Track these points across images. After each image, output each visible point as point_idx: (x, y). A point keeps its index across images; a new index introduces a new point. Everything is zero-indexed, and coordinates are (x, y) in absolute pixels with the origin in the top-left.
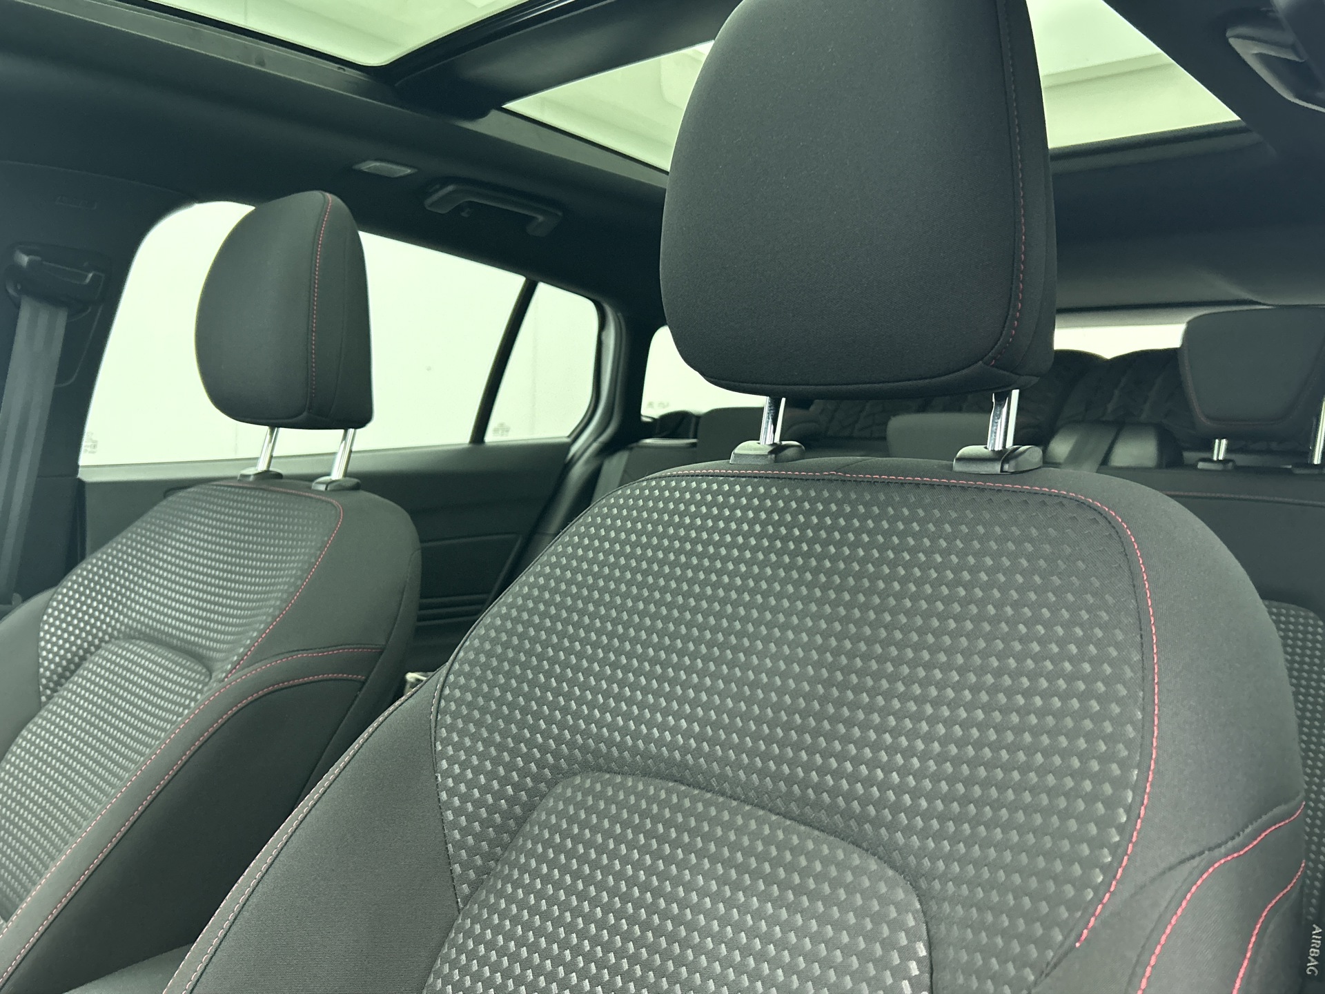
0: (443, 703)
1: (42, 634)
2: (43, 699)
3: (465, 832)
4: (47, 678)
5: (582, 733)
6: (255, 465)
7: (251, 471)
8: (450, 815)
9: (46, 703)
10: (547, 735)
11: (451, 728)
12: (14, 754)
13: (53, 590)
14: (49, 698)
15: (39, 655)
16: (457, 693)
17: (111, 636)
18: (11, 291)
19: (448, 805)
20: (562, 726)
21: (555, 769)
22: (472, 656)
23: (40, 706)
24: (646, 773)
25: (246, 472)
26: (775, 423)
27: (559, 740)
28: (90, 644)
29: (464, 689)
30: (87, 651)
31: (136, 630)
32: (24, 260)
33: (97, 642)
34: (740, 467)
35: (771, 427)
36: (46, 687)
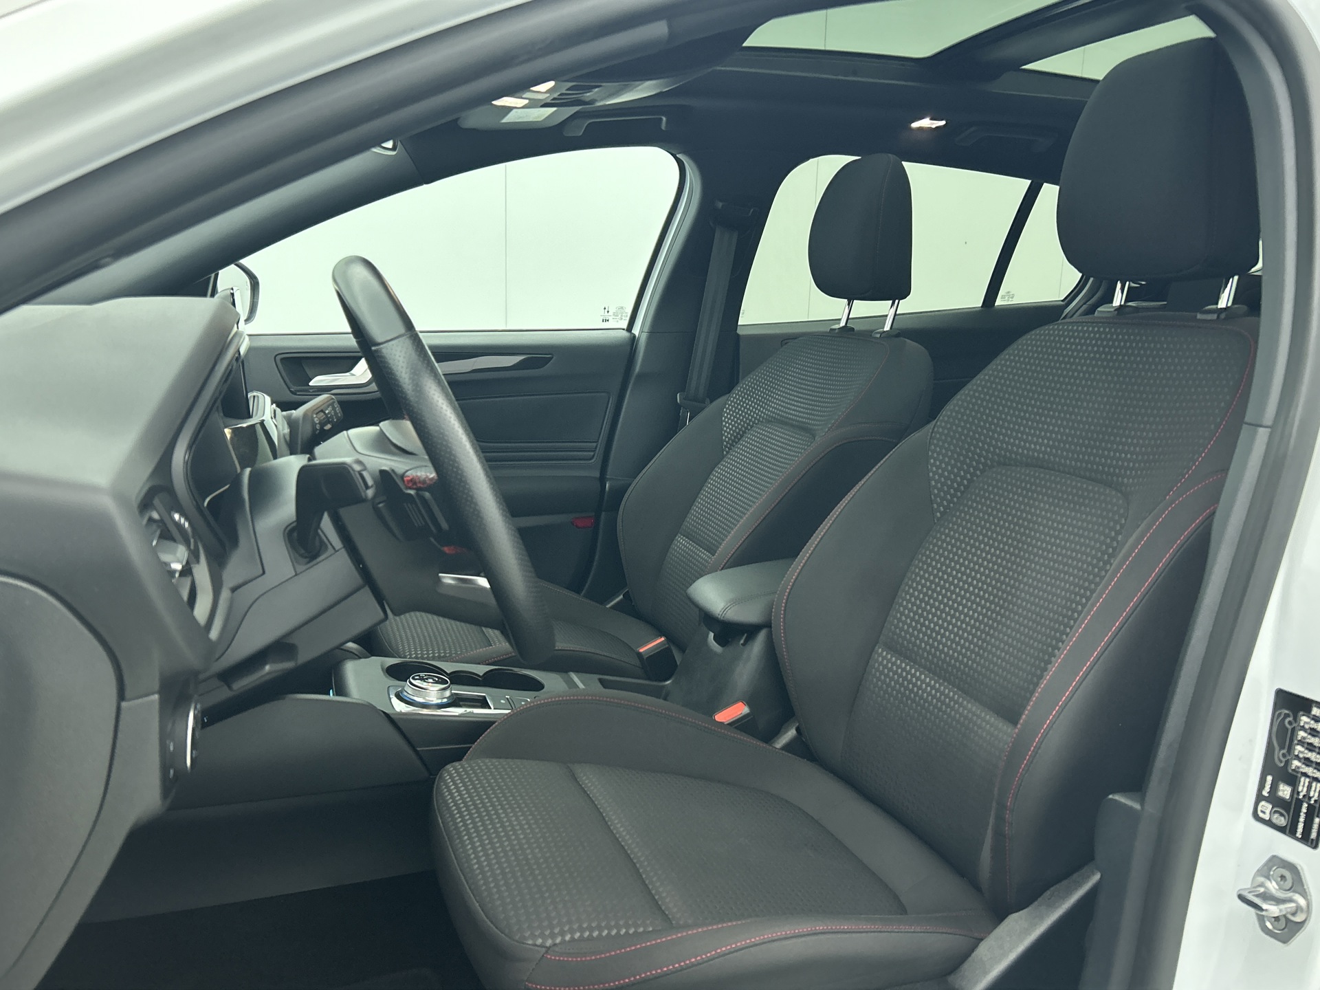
0: (933, 435)
1: (723, 418)
2: (725, 453)
3: (939, 490)
4: (727, 442)
5: (999, 448)
6: (839, 323)
7: (837, 326)
8: (933, 483)
9: (726, 455)
10: (982, 449)
11: (936, 446)
12: (710, 483)
13: (728, 395)
14: (728, 453)
15: (722, 430)
16: (941, 430)
17: (759, 420)
18: (711, 224)
19: (933, 479)
20: (990, 445)
21: (985, 465)
22: (949, 413)
23: (724, 456)
24: (1027, 465)
25: (834, 327)
26: (1122, 293)
27: (988, 451)
28: (748, 424)
29: (944, 428)
30: (746, 428)
31: (772, 417)
32: (720, 205)
33: (751, 423)
34: (1099, 318)
35: (1120, 294)
36: (726, 447)
